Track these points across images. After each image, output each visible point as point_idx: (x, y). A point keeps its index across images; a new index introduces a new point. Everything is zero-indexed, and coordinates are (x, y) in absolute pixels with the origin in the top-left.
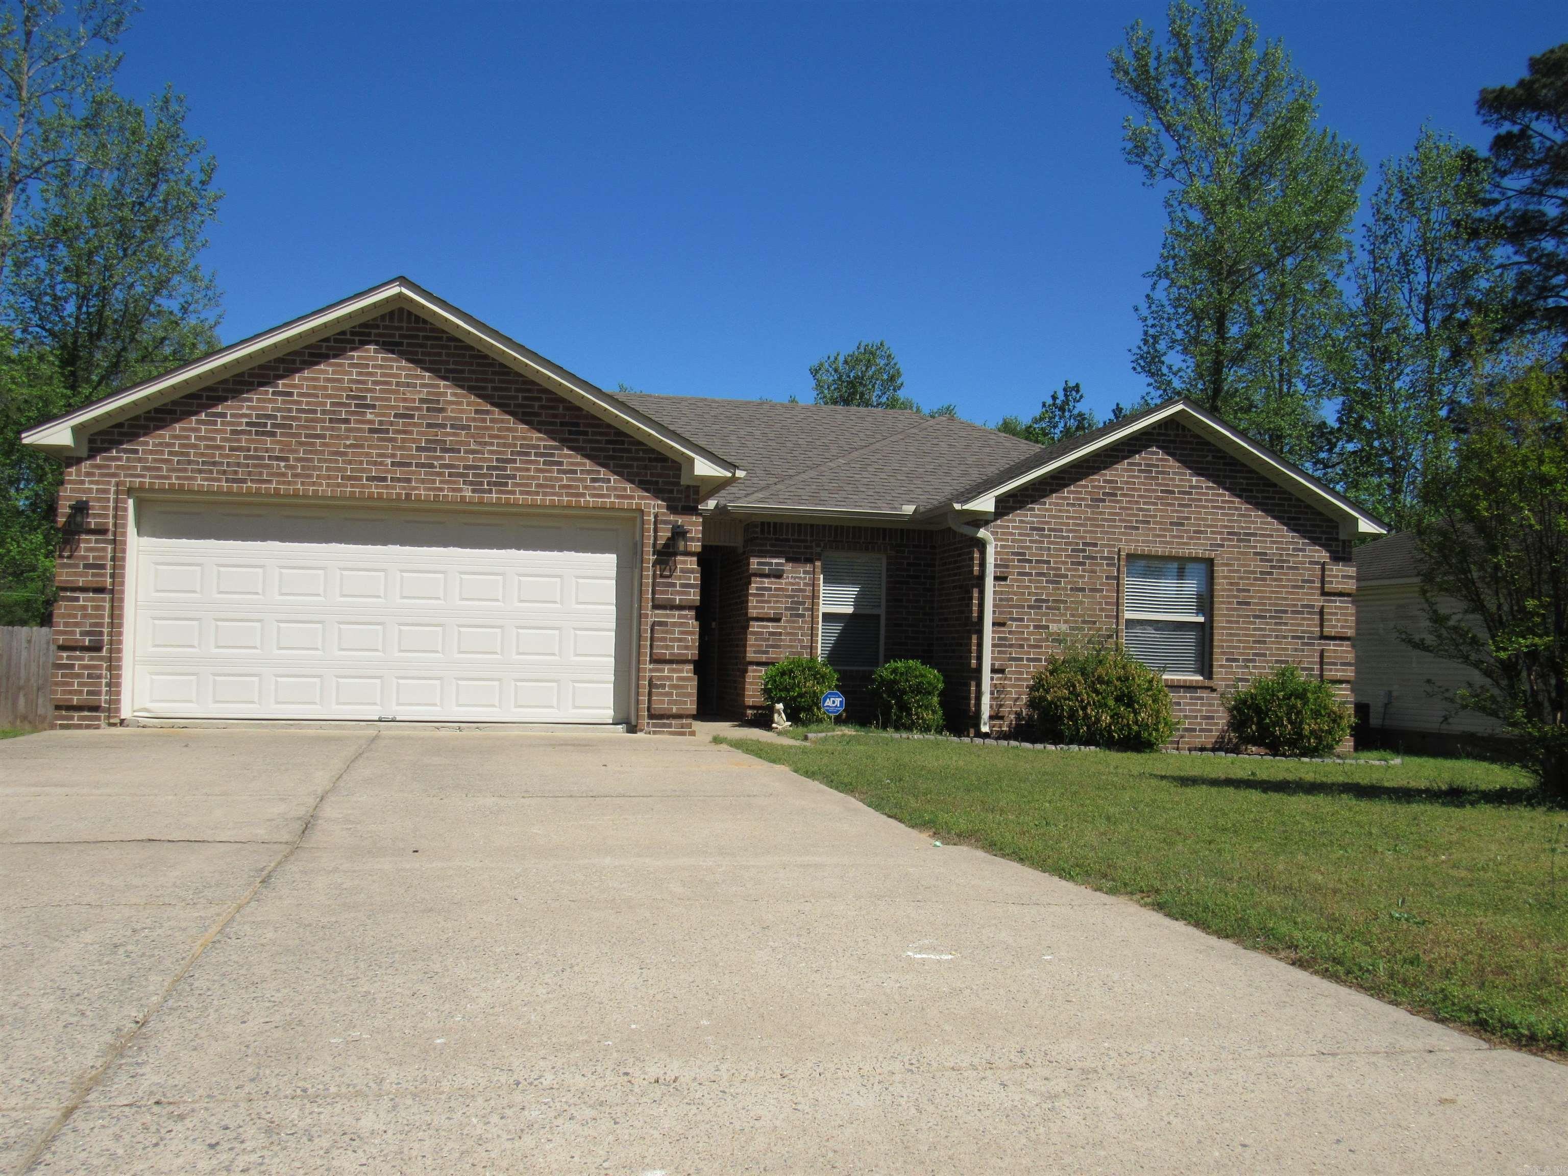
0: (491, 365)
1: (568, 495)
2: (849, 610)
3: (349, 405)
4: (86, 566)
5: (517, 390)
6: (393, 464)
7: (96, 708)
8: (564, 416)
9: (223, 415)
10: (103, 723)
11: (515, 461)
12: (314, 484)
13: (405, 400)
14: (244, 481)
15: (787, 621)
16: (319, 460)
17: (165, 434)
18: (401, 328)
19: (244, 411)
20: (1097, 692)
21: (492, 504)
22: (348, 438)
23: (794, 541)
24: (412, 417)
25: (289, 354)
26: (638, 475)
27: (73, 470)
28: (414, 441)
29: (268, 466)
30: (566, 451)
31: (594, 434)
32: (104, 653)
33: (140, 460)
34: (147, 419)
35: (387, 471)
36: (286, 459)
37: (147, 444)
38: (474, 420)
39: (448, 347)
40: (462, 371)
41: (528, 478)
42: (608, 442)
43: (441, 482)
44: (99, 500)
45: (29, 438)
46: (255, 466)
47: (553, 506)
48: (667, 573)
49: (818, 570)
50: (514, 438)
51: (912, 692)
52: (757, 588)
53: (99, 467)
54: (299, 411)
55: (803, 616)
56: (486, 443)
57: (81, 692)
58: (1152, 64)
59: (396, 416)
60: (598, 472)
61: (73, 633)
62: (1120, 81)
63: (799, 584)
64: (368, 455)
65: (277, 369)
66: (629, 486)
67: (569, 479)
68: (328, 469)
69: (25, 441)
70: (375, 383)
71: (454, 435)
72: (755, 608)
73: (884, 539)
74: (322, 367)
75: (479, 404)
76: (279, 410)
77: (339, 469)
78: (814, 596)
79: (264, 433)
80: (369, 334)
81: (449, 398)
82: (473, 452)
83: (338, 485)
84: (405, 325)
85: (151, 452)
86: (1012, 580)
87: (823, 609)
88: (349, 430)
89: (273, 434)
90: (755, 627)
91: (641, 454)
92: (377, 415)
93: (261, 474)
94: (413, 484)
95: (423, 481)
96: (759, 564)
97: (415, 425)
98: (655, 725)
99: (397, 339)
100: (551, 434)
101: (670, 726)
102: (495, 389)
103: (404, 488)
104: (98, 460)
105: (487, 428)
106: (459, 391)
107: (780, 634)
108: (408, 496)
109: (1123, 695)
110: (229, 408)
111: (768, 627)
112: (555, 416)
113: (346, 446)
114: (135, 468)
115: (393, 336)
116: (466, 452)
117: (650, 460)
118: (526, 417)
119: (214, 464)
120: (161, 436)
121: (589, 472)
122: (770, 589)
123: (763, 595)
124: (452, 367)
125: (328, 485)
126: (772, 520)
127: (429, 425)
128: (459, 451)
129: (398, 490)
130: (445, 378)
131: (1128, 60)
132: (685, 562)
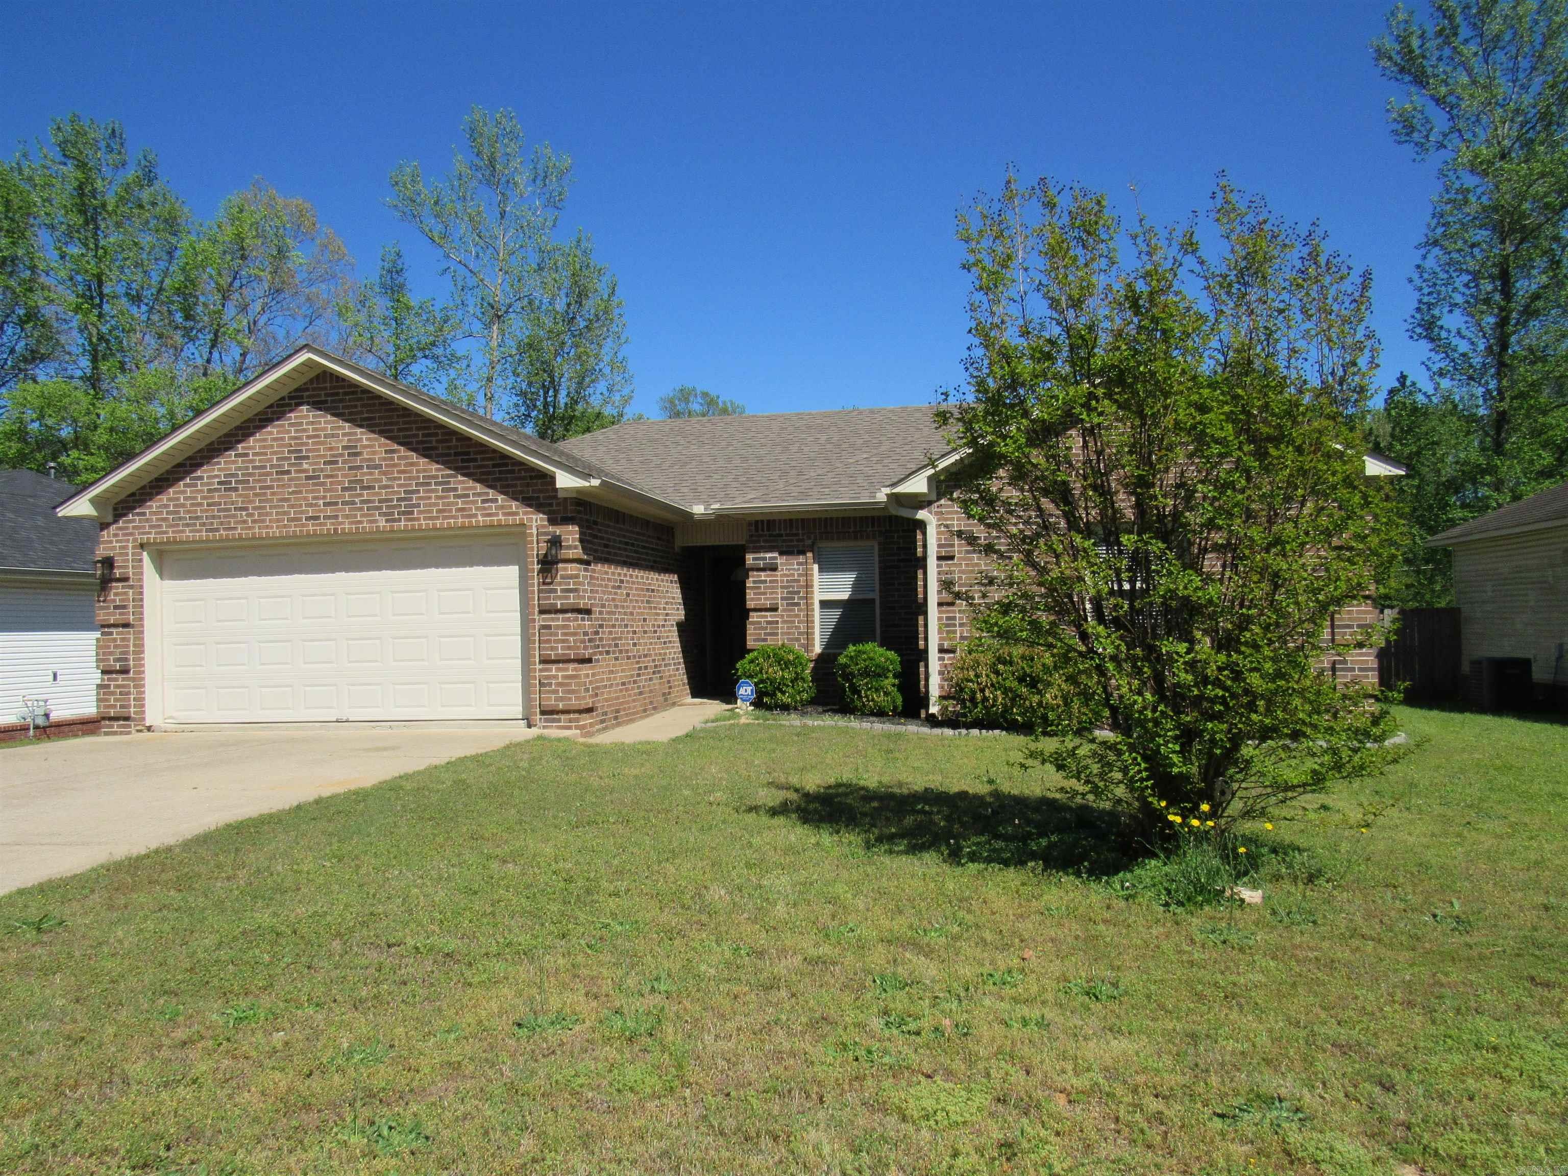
0: (396, 410)
1: (463, 516)
2: (845, 596)
3: (290, 458)
4: (116, 607)
5: (418, 429)
6: (325, 504)
7: (127, 719)
8: (456, 447)
9: (201, 478)
10: (133, 729)
11: (418, 491)
12: (267, 527)
13: (331, 449)
14: (217, 530)
15: (784, 610)
16: (271, 507)
17: (164, 498)
18: (325, 388)
19: (216, 473)
20: (997, 673)
21: (401, 531)
22: (290, 486)
23: (787, 535)
24: (336, 462)
25: (245, 422)
26: (521, 492)
27: (105, 533)
28: (339, 483)
29: (234, 516)
30: (460, 478)
31: (483, 459)
32: (131, 675)
33: (147, 520)
34: (151, 487)
35: (321, 511)
36: (246, 509)
37: (151, 507)
38: (385, 459)
39: (361, 399)
40: (374, 418)
41: (430, 505)
42: (494, 466)
43: (362, 516)
44: (121, 554)
45: (62, 512)
46: (225, 517)
47: (450, 528)
48: (548, 580)
49: (811, 561)
50: (418, 471)
51: (861, 675)
52: (754, 582)
53: (120, 529)
54: (254, 468)
55: (798, 604)
56: (395, 479)
57: (115, 706)
58: (1415, 43)
59: (325, 463)
60: (488, 494)
61: (108, 660)
62: (1384, 68)
63: (793, 575)
64: (305, 499)
65: (237, 435)
66: (514, 504)
67: (463, 503)
68: (277, 513)
69: (60, 515)
70: (308, 437)
71: (371, 474)
72: (752, 599)
73: (873, 526)
74: (269, 429)
75: (387, 445)
76: (240, 469)
77: (285, 513)
78: (808, 586)
79: (230, 489)
80: (302, 397)
81: (365, 443)
82: (386, 487)
83: (285, 526)
84: (328, 385)
85: (155, 513)
86: (959, 558)
87: (818, 596)
88: (290, 480)
89: (236, 489)
90: (754, 617)
91: (523, 474)
92: (311, 464)
93: (229, 522)
94: (340, 519)
95: (347, 517)
96: (754, 559)
97: (339, 469)
98: (546, 721)
99: (323, 398)
100: (447, 464)
101: (559, 721)
102: (400, 430)
103: (333, 524)
104: (121, 524)
105: (395, 465)
106: (373, 436)
107: (777, 622)
108: (336, 530)
109: (1025, 675)
110: (205, 471)
111: (766, 617)
112: (449, 448)
113: (289, 493)
114: (144, 527)
115: (319, 396)
116: (380, 488)
117: (531, 478)
118: (426, 451)
119: (197, 518)
120: (161, 500)
121: (479, 495)
122: (765, 581)
123: (759, 588)
124: (366, 415)
125: (278, 527)
126: (765, 518)
127: (350, 468)
128: (374, 488)
129: (329, 525)
130: (361, 426)
131: (1391, 45)
132: (565, 569)
